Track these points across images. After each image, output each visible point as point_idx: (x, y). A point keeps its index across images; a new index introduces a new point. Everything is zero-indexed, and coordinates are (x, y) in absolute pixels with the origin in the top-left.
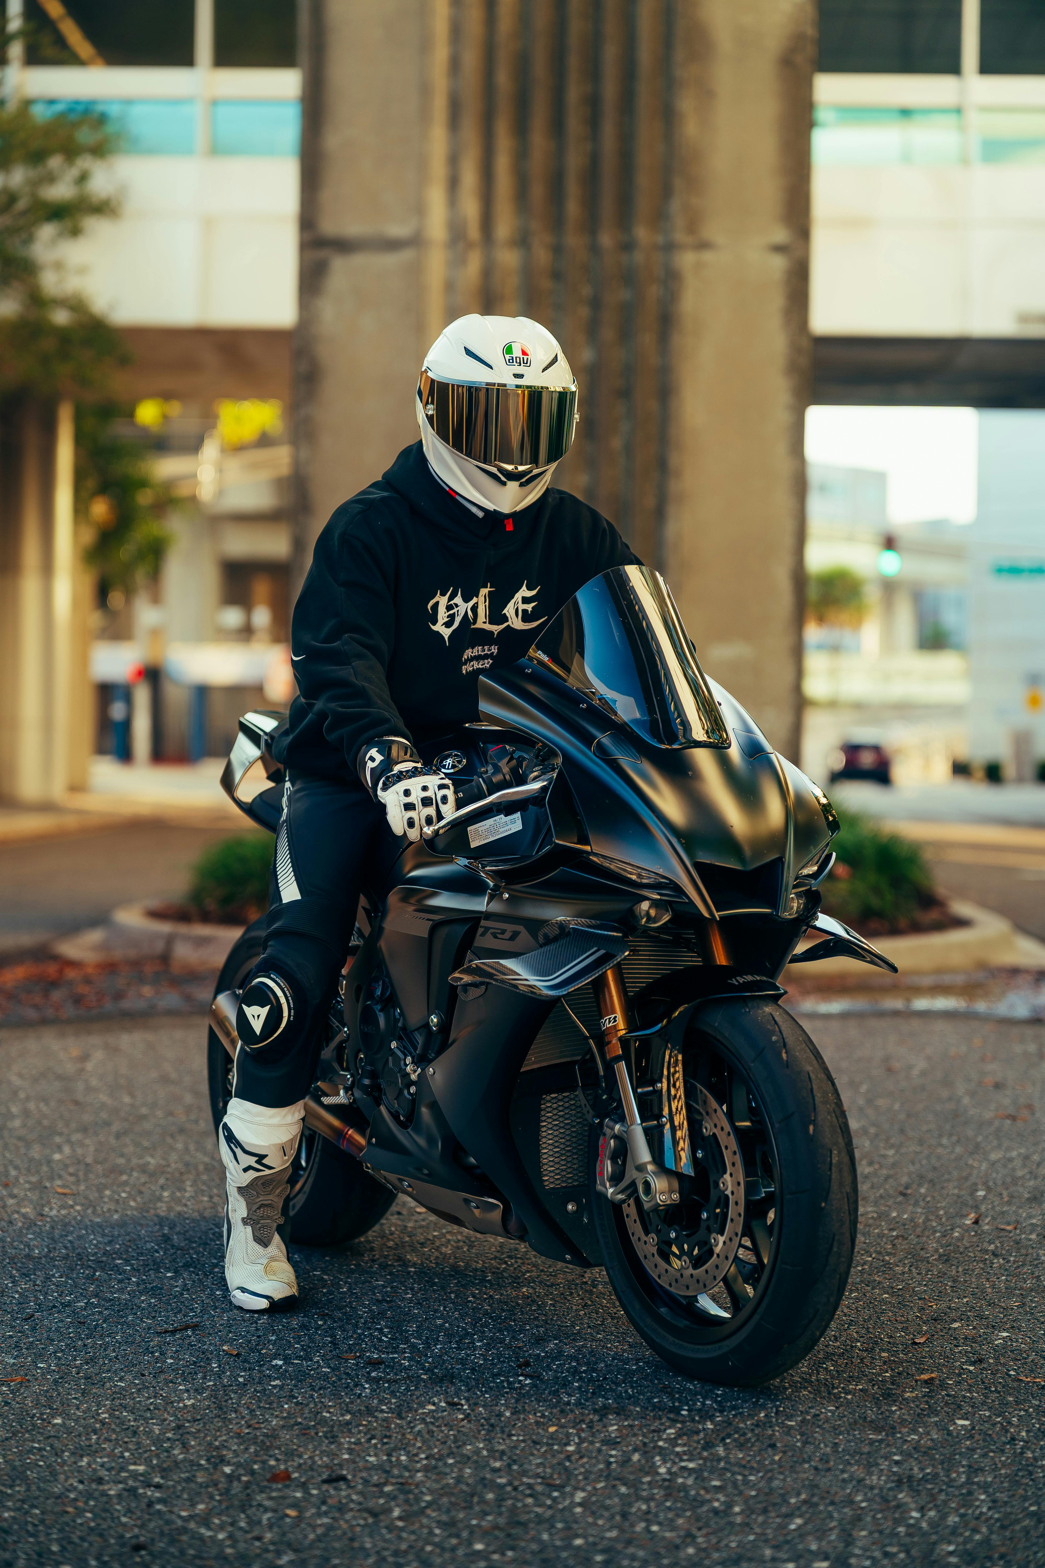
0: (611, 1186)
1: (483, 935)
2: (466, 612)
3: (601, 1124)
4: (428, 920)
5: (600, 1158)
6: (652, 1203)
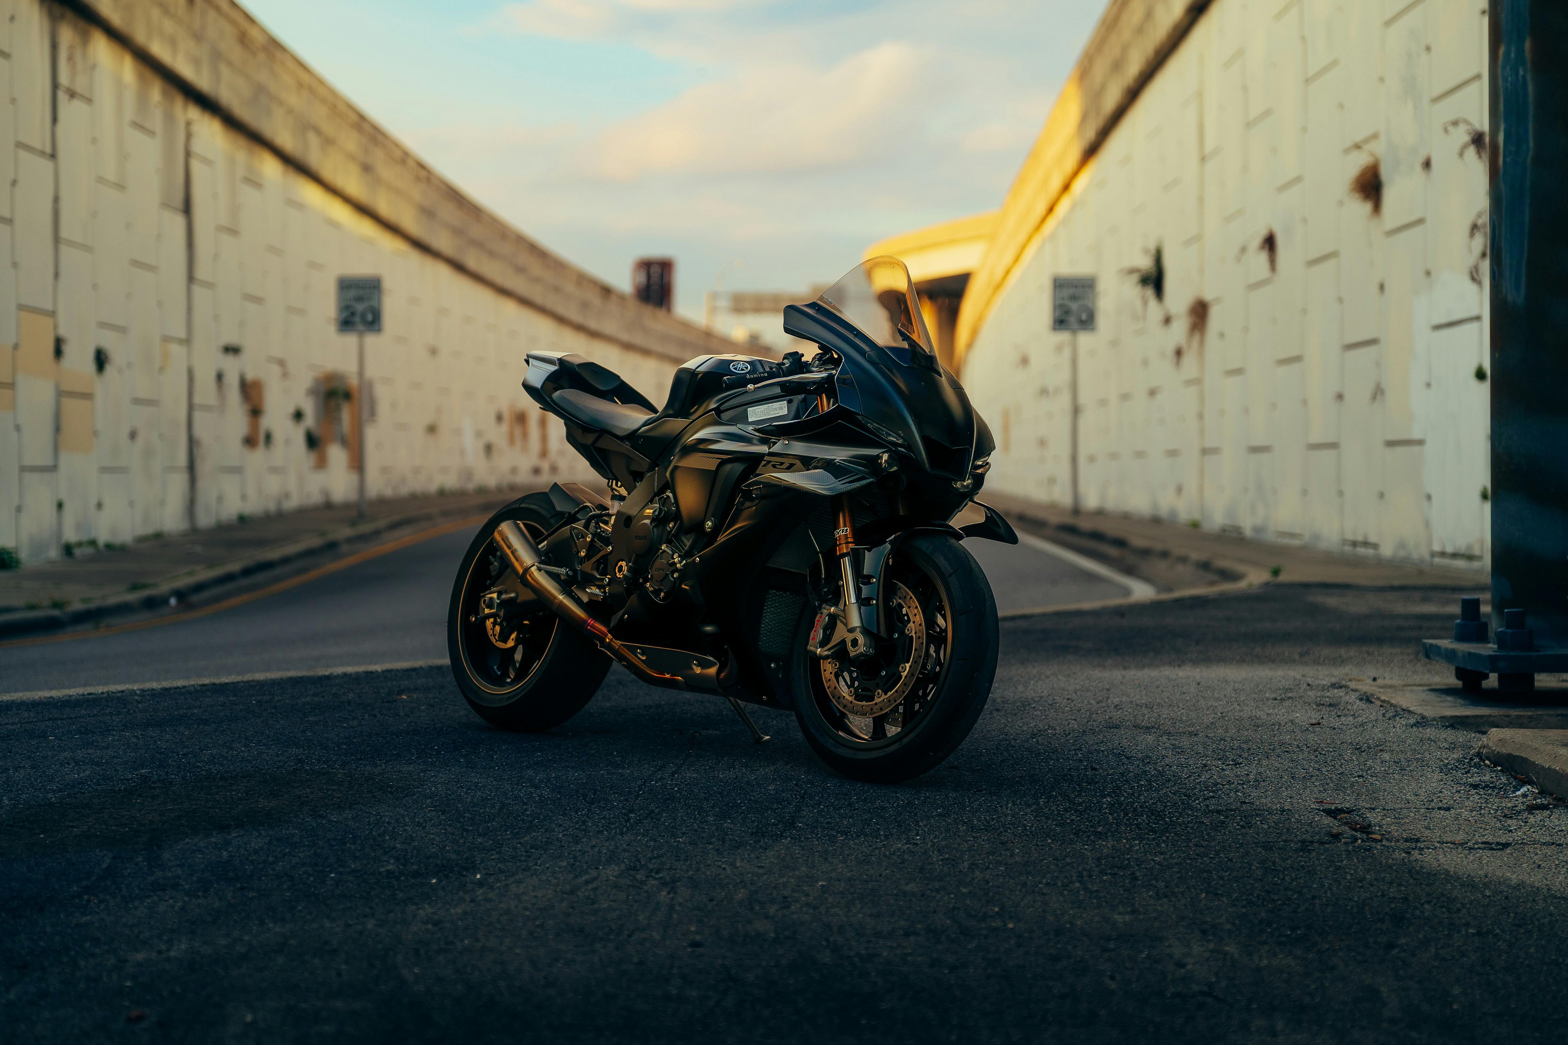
0: (819, 647)
4: (715, 457)
5: (814, 629)
6: (857, 652)
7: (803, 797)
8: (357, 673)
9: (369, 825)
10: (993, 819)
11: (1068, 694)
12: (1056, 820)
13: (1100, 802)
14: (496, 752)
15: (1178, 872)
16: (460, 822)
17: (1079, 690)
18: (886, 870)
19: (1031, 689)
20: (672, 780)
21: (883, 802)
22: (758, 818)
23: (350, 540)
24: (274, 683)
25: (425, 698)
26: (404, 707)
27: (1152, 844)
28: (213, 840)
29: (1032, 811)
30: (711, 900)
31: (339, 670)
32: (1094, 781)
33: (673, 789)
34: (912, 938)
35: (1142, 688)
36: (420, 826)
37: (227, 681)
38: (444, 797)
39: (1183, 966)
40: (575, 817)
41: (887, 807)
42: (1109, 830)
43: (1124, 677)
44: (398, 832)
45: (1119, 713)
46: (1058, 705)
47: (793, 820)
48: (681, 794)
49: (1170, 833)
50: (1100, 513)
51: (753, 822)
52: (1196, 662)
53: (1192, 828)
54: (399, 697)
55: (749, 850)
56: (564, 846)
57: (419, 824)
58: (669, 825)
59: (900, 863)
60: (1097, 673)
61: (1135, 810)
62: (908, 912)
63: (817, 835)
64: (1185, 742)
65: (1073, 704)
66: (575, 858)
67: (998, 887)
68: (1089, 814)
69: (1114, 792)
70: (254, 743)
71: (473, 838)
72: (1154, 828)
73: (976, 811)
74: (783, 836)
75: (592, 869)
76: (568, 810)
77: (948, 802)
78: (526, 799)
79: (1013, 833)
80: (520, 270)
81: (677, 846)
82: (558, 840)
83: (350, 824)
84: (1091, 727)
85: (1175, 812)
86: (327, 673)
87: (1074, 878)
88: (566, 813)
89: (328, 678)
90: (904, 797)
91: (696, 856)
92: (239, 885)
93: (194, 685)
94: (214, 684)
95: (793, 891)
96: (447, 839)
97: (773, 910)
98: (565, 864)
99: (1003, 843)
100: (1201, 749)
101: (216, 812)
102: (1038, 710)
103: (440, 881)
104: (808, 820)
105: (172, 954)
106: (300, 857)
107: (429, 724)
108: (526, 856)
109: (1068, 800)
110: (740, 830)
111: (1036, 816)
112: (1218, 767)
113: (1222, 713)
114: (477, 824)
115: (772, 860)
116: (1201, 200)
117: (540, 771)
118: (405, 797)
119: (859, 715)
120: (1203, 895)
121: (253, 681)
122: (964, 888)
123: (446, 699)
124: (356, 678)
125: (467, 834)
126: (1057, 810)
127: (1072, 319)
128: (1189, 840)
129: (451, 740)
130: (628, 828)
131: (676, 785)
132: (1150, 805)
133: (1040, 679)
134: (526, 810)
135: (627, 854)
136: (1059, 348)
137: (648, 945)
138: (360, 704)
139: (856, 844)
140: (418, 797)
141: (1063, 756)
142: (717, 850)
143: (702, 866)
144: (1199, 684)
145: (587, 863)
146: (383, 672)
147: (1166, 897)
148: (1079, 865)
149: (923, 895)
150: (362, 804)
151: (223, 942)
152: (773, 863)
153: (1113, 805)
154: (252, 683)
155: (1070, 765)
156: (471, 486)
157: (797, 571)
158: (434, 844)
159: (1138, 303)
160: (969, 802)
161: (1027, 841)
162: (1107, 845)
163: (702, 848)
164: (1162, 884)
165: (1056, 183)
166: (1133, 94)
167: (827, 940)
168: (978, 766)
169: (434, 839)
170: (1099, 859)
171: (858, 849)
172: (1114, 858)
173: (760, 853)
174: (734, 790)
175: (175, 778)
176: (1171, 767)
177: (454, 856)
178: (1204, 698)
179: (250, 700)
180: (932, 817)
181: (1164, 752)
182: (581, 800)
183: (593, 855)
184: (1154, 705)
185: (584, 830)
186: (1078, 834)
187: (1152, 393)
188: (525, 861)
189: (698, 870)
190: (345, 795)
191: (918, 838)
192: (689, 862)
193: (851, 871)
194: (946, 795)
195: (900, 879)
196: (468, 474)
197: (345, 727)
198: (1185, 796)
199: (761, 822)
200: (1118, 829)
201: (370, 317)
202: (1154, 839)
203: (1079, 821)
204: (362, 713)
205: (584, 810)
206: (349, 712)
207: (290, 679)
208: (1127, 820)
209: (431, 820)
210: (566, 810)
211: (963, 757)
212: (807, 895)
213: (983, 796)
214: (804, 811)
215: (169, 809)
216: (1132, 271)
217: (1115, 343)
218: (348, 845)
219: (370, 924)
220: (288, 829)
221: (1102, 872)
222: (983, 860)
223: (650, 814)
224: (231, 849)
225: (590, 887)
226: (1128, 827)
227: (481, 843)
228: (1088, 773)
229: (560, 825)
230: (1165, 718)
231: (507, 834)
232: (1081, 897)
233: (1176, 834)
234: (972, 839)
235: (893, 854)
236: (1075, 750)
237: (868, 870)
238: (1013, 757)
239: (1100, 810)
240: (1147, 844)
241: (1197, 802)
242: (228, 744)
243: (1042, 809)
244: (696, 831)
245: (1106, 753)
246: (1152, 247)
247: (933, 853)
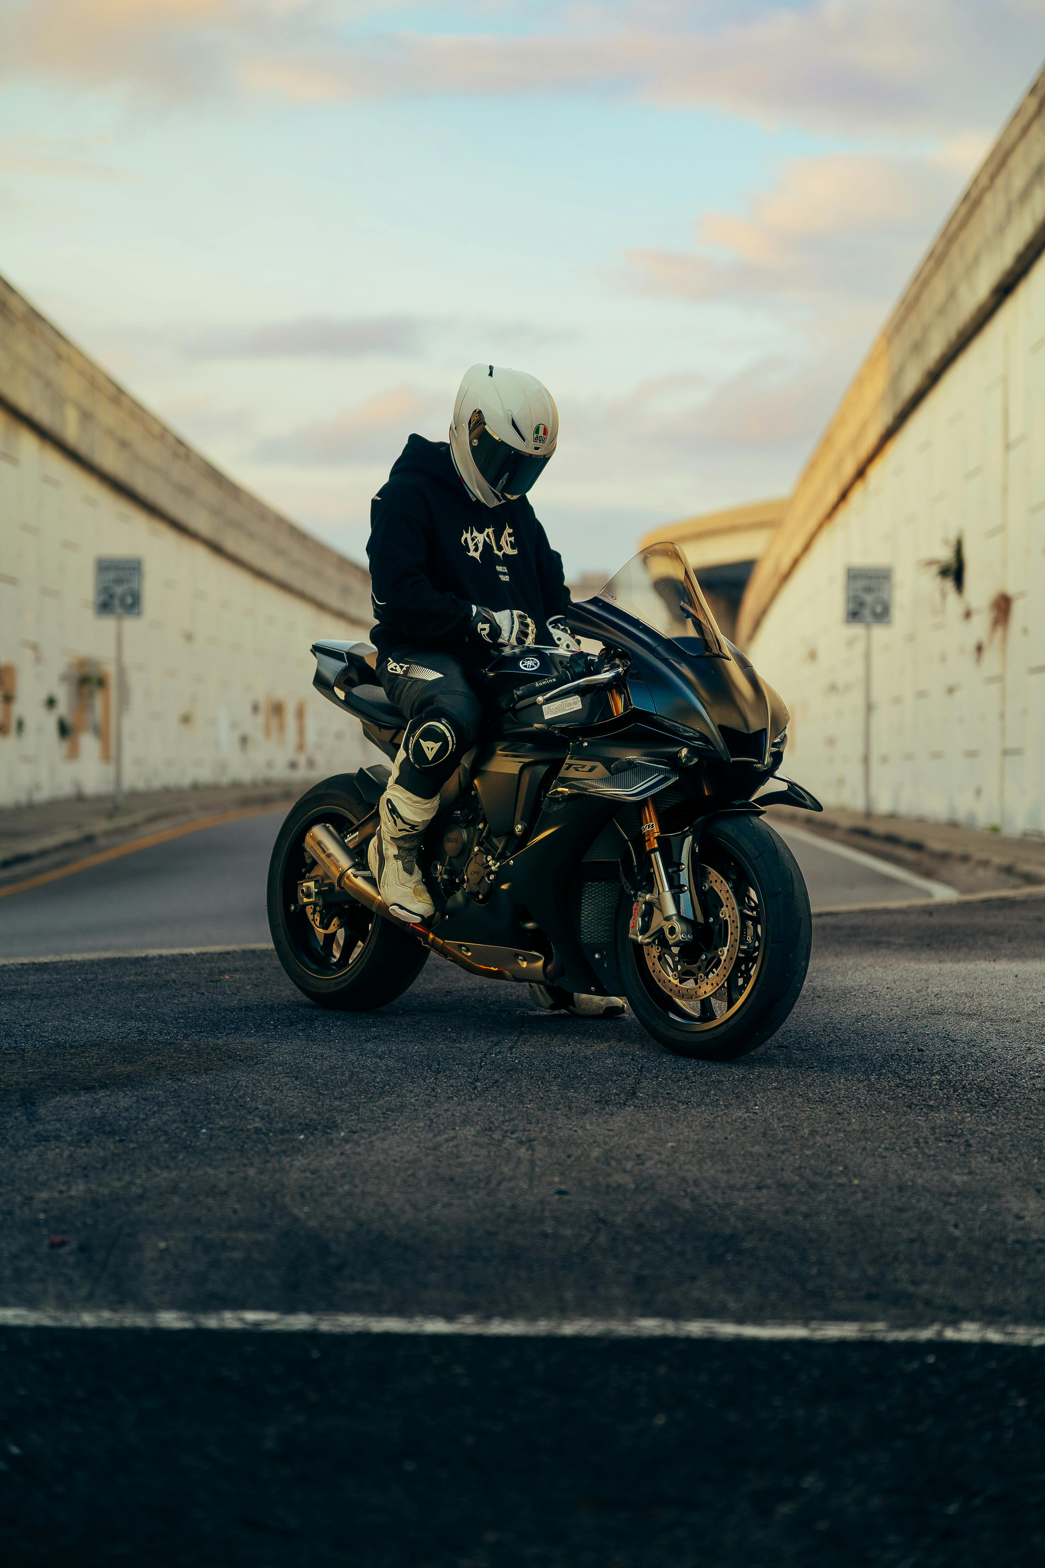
0: (640, 935)
1: (567, 769)
2: (484, 539)
3: (635, 895)
4: (519, 762)
5: (633, 917)
6: (676, 940)
7: (640, 1071)
8: (172, 955)
9: (228, 1088)
10: (827, 1093)
11: (887, 984)
12: (888, 1094)
13: (929, 1079)
14: (332, 1027)
15: (1010, 1141)
16: (315, 1087)
17: (898, 980)
18: (730, 1134)
19: (849, 979)
20: (511, 1053)
21: (719, 1076)
22: (600, 1088)
23: (107, 834)
24: (92, 963)
25: (249, 979)
26: (229, 986)
27: (983, 1117)
28: (82, 1098)
29: (864, 1086)
30: (569, 1157)
31: (153, 952)
32: (921, 1060)
33: (514, 1061)
34: (765, 1191)
35: (960, 979)
36: (278, 1089)
37: (46, 960)
38: (293, 1065)
39: (1022, 1218)
40: (424, 1085)
41: (723, 1081)
42: (941, 1103)
43: (941, 969)
44: (258, 1095)
45: (939, 1001)
46: (878, 993)
47: (633, 1091)
48: (522, 1066)
49: (999, 1107)
50: (892, 816)
51: (595, 1091)
52: (1011, 957)
53: (1020, 1103)
54: (222, 977)
55: (595, 1116)
56: (418, 1110)
57: (276, 1088)
58: (516, 1093)
59: (744, 1129)
60: (914, 965)
61: (964, 1087)
62: (757, 1169)
63: (659, 1104)
64: (1008, 1027)
65: (893, 993)
66: (431, 1120)
67: (840, 1150)
68: (920, 1090)
69: (941, 1070)
70: (92, 1016)
71: (331, 1101)
72: (984, 1102)
73: (810, 1086)
74: (626, 1105)
75: (449, 1130)
76: (415, 1078)
77: (782, 1077)
78: (373, 1068)
79: (848, 1105)
80: (280, 552)
81: (527, 1111)
82: (411, 1104)
83: (210, 1087)
84: (914, 1014)
85: (1003, 1089)
86: (143, 955)
87: (911, 1144)
88: (415, 1081)
89: (145, 959)
90: (739, 1072)
91: (546, 1120)
92: (117, 1138)
93: (13, 964)
94: (34, 963)
95: (645, 1150)
96: (306, 1101)
97: (629, 1165)
98: (422, 1124)
99: (839, 1114)
100: (1024, 1034)
101: (76, 1075)
102: (859, 997)
103: (307, 1137)
104: (648, 1091)
105: (73, 1193)
106: (169, 1115)
107: (258, 1002)
108: (384, 1117)
109: (899, 1078)
110: (584, 1098)
111: (868, 1091)
112: (1042, 1050)
113: (1042, 1003)
114: (331, 1089)
115: (620, 1124)
116: (1005, 489)
117: (379, 1044)
118: (255, 1064)
119: (686, 998)
120: (1036, 1160)
121: (71, 961)
122: (807, 1150)
123: (269, 980)
124: (174, 960)
125: (323, 1097)
126: (889, 1086)
127: (866, 612)
128: (1019, 1114)
129: (285, 1016)
130: (476, 1095)
131: (516, 1058)
132: (978, 1083)
133: (857, 969)
134: (376, 1077)
135: (479, 1118)
136: (850, 643)
137: (517, 1192)
138: (185, 983)
139: (698, 1112)
140: (269, 1065)
141: (889, 1038)
142: (566, 1115)
143: (554, 1128)
144: (1016, 976)
145: (443, 1124)
146: (198, 954)
147: (1000, 1161)
148: (914, 1133)
149: (769, 1156)
150: (216, 1070)
151: (118, 1184)
152: (621, 1127)
153: (943, 1082)
154: (71, 963)
155: (897, 1047)
156: (225, 780)
157: (610, 860)
158: (294, 1106)
159: (937, 596)
160: (802, 1077)
161: (862, 1112)
162: (940, 1117)
163: (551, 1113)
164: (995, 1151)
165: (849, 469)
166: (934, 377)
167: (685, 1191)
168: (807, 1046)
169: (293, 1101)
170: (933, 1129)
171: (701, 1117)
172: (947, 1128)
173: (607, 1118)
174: (573, 1063)
175: (25, 1046)
176: (995, 1049)
177: (315, 1117)
178: (1023, 989)
179: (75, 978)
180: (768, 1090)
181: (988, 1036)
182: (427, 1070)
183: (447, 1117)
184: (973, 995)
185: (435, 1097)
186: (911, 1107)
187: (951, 690)
188: (384, 1122)
189: (551, 1132)
190: (196, 1062)
191: (757, 1108)
192: (540, 1125)
193: (698, 1134)
194: (780, 1071)
195: (745, 1142)
196: (223, 766)
197: (176, 1003)
198: (1012, 1075)
199: (603, 1092)
200: (949, 1103)
201: (129, 600)
202: (984, 1112)
203: (911, 1095)
204: (189, 991)
205: (431, 1079)
206: (176, 990)
207: (107, 960)
208: (957, 1095)
209: (286, 1085)
210: (414, 1078)
211: (791, 1037)
212: (659, 1154)
213: (815, 1072)
214: (643, 1082)
215: (30, 1072)
216: (930, 563)
217: (911, 638)
218: (212, 1105)
219: (252, 1172)
220: (151, 1090)
221: (938, 1139)
222: (822, 1127)
223: (495, 1083)
224: (102, 1107)
225: (451, 1144)
226: (958, 1101)
227: (339, 1106)
228: (915, 1054)
229: (411, 1092)
230: (986, 1007)
231: (361, 1099)
232: (920, 1160)
233: (1005, 1109)
234: (809, 1109)
235: (735, 1121)
236: (901, 1033)
237: (713, 1134)
238: (840, 1039)
239: (930, 1086)
240: (978, 1116)
241: (1024, 1081)
242: (67, 1017)
243: (874, 1084)
244: (542, 1098)
245: (931, 1036)
246: (952, 538)
247: (773, 1121)
